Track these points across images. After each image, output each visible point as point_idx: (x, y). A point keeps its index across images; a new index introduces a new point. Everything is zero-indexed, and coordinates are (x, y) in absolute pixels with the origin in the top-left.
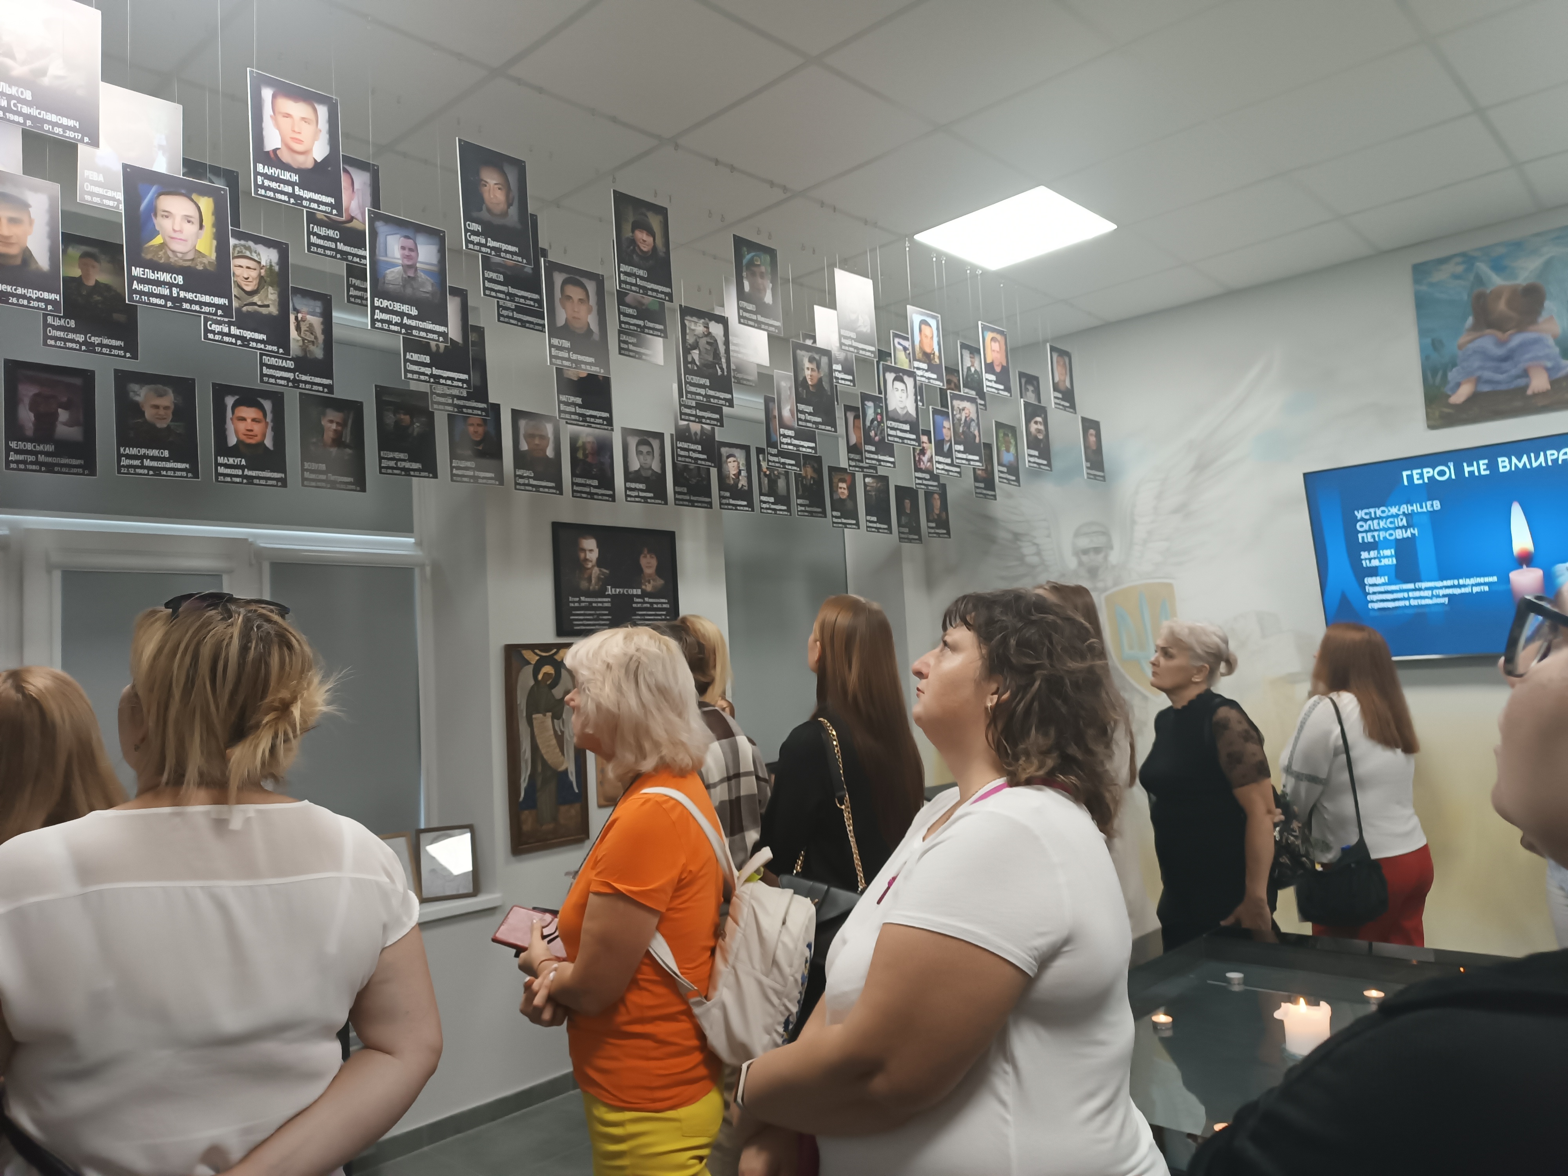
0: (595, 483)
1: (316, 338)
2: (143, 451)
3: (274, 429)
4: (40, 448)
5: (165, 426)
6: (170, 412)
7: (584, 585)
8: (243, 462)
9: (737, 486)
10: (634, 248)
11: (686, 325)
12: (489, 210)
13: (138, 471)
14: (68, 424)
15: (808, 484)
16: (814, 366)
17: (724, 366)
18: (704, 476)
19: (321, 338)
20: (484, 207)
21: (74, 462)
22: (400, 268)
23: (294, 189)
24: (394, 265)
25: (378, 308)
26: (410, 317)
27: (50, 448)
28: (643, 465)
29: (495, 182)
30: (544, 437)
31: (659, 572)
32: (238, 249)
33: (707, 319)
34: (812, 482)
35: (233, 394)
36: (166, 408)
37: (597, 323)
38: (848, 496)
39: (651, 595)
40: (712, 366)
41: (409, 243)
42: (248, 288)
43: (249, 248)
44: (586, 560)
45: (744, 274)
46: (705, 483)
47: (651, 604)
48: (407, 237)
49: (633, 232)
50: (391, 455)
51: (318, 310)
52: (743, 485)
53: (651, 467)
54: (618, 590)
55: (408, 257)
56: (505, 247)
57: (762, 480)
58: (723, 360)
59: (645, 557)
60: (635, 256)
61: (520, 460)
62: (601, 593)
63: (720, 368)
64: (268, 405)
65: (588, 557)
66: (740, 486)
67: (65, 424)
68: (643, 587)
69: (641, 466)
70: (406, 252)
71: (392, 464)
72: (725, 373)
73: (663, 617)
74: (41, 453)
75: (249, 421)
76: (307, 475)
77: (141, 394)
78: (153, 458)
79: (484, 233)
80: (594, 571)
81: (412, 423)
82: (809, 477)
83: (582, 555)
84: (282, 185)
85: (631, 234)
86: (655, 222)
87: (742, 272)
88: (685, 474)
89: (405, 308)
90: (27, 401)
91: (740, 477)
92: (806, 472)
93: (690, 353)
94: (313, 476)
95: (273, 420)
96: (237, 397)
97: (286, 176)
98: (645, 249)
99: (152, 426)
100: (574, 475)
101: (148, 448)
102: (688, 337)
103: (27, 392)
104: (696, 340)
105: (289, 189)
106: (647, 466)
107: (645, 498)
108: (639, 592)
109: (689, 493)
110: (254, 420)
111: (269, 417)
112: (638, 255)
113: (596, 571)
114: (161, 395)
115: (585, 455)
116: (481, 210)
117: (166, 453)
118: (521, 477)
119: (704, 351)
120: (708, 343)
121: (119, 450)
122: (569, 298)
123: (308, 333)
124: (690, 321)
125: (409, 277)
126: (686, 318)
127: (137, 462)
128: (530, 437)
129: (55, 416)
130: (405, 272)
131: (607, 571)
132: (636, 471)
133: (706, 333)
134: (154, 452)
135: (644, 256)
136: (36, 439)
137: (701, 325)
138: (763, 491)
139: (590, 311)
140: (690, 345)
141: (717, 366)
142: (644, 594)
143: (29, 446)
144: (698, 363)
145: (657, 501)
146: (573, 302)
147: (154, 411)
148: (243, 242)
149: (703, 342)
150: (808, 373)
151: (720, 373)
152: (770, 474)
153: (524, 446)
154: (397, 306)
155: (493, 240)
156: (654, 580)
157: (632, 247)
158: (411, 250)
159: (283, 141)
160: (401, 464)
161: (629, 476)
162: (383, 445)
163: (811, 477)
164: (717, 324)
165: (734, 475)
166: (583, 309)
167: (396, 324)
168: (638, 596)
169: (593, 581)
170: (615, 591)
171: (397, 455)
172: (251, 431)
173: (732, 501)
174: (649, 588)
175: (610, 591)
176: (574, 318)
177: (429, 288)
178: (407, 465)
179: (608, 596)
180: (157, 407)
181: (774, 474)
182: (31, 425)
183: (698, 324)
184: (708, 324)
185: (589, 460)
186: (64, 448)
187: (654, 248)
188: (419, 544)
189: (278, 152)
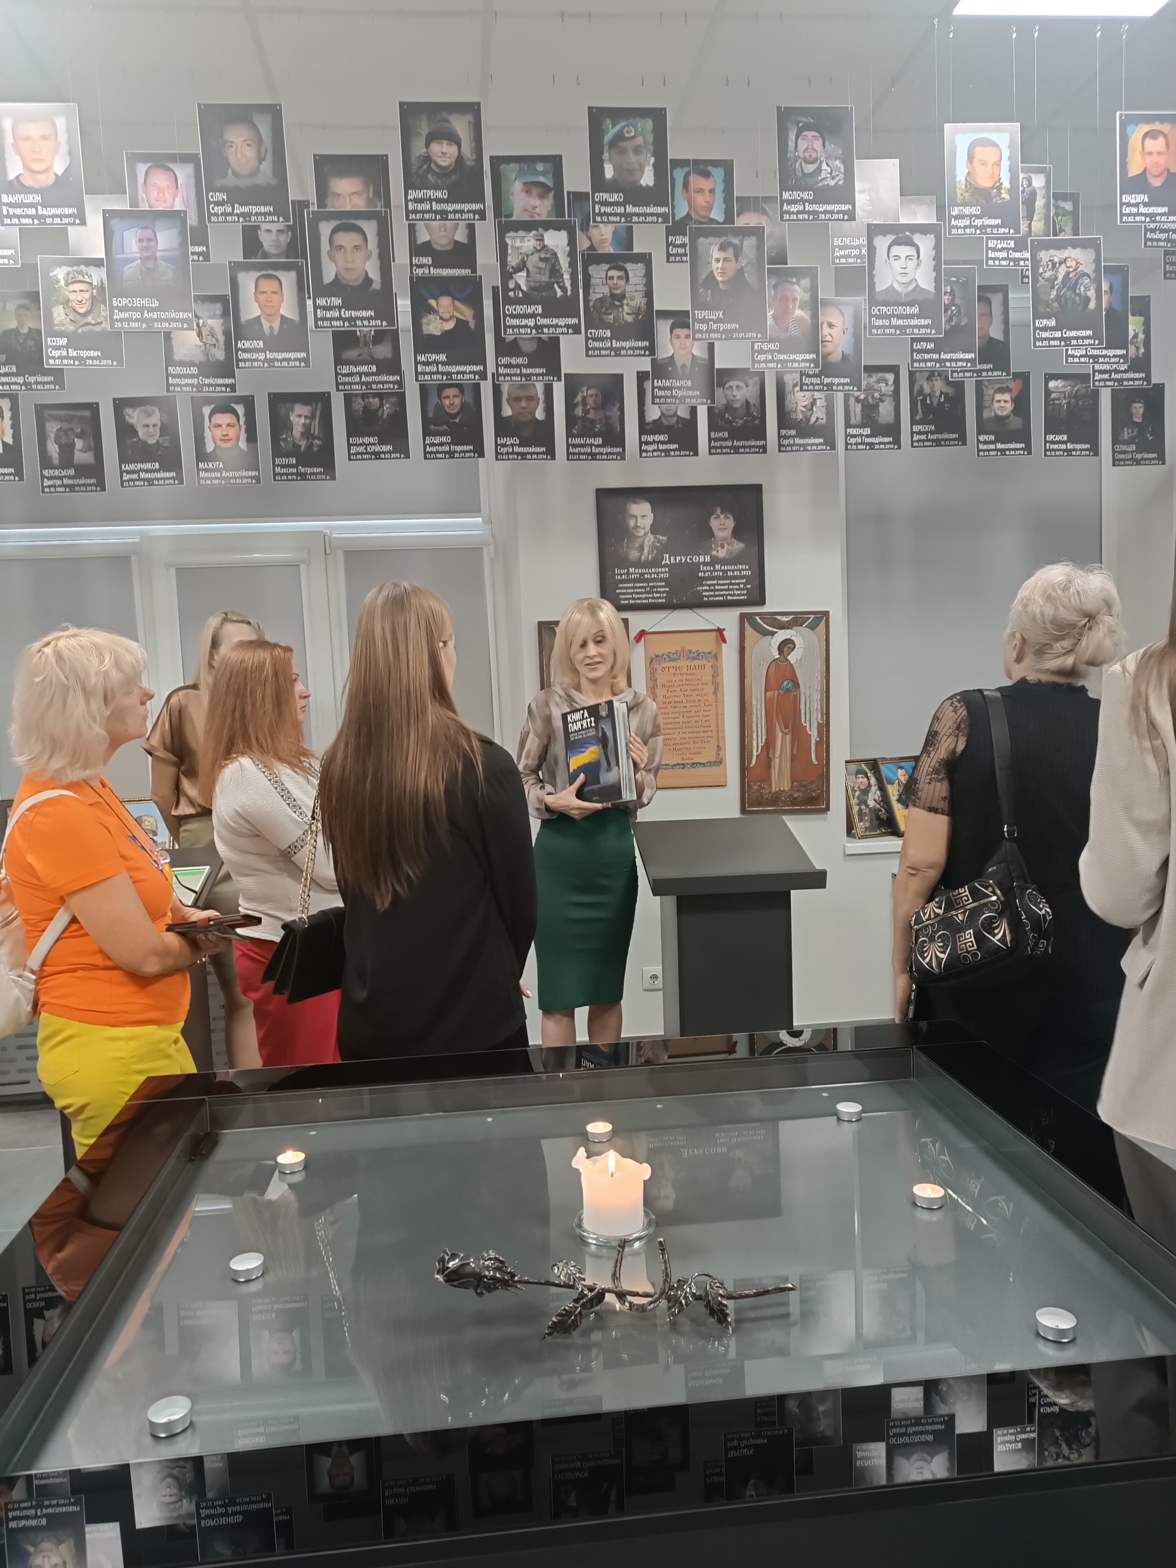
0: (599, 441)
1: (217, 340)
2: (140, 466)
3: (247, 431)
4: (64, 473)
5: (154, 441)
6: (158, 429)
7: (634, 555)
8: (221, 466)
9: (808, 420)
10: (429, 166)
11: (507, 245)
12: (235, 173)
13: (137, 483)
14: (84, 450)
15: (935, 402)
16: (730, 254)
17: (568, 284)
18: (755, 414)
19: (222, 339)
20: (230, 171)
21: (89, 481)
22: (139, 261)
23: (37, 210)
24: (132, 260)
25: (117, 307)
26: (150, 310)
27: (71, 472)
28: (665, 412)
29: (242, 139)
30: (532, 399)
31: (737, 533)
32: (72, 275)
33: (540, 230)
34: (942, 400)
35: (209, 404)
36: (154, 426)
37: (378, 267)
38: (1013, 411)
39: (723, 562)
40: (549, 286)
41: (148, 233)
42: (82, 311)
43: (81, 273)
44: (636, 527)
45: (606, 155)
46: (756, 422)
47: (725, 571)
48: (145, 228)
49: (427, 145)
50: (360, 441)
51: (218, 312)
52: (818, 418)
53: (676, 413)
54: (678, 558)
55: (147, 249)
56: (255, 209)
57: (851, 408)
58: (566, 277)
59: (718, 517)
60: (429, 176)
61: (503, 427)
62: (656, 562)
63: (560, 287)
64: (240, 409)
65: (639, 524)
66: (813, 419)
67: (81, 451)
68: (714, 553)
69: (662, 413)
70: (145, 244)
71: (361, 449)
72: (569, 293)
73: (742, 586)
74: (65, 477)
75: (224, 426)
76: (278, 470)
77: (134, 416)
78: (147, 471)
79: (231, 201)
80: (647, 539)
81: (382, 405)
82: (938, 393)
83: (632, 523)
84: (26, 209)
85: (425, 150)
86: (461, 125)
87: (603, 153)
88: (727, 415)
89: (145, 302)
90: (52, 436)
91: (814, 409)
92: (933, 387)
93: (512, 278)
94: (284, 471)
95: (246, 423)
96: (213, 406)
97: (30, 199)
98: (443, 164)
99: (145, 443)
100: (569, 434)
101: (142, 462)
102: (509, 259)
103: (52, 428)
104: (523, 260)
105: (32, 211)
106: (672, 413)
107: (667, 451)
108: (708, 559)
109: (731, 438)
110: (228, 425)
111: (242, 420)
112: (434, 173)
113: (649, 539)
114: (149, 415)
115: (586, 412)
116: (226, 175)
117: (157, 466)
118: (504, 445)
119: (535, 270)
120: (541, 259)
121: (121, 467)
122: (341, 247)
123: (210, 337)
124: (513, 238)
125: (148, 269)
126: (508, 235)
127: (135, 476)
128: (514, 400)
129: (74, 444)
130: (143, 264)
131: (664, 538)
132: (654, 421)
133: (538, 248)
134: (148, 466)
135: (444, 173)
136: (62, 467)
137: (532, 239)
138: (853, 421)
139: (368, 256)
140: (513, 267)
141: (555, 285)
142: (715, 561)
143: (57, 473)
144: (524, 288)
145: (683, 453)
146: (346, 251)
147: (145, 429)
148: (75, 268)
149: (533, 261)
150: (716, 267)
151: (559, 293)
152: (866, 398)
153: (507, 411)
154: (138, 302)
155: (241, 205)
156: (729, 544)
157: (425, 167)
158: (149, 240)
159: (25, 166)
160: (371, 449)
161: (644, 428)
162: (352, 431)
163: (941, 393)
164: (557, 232)
165: (805, 407)
166: (359, 256)
167: (137, 320)
168: (705, 564)
169: (646, 551)
170: (675, 559)
171: (366, 440)
172: (227, 435)
173: (798, 441)
174: (722, 553)
175: (667, 559)
176: (346, 269)
177: (171, 275)
178: (378, 448)
179: (666, 565)
180: (147, 426)
181: (873, 397)
182: (57, 455)
183: (526, 239)
184: (542, 236)
185: (591, 415)
186: (82, 471)
187: (460, 159)
188: (488, 521)
189: (21, 178)
